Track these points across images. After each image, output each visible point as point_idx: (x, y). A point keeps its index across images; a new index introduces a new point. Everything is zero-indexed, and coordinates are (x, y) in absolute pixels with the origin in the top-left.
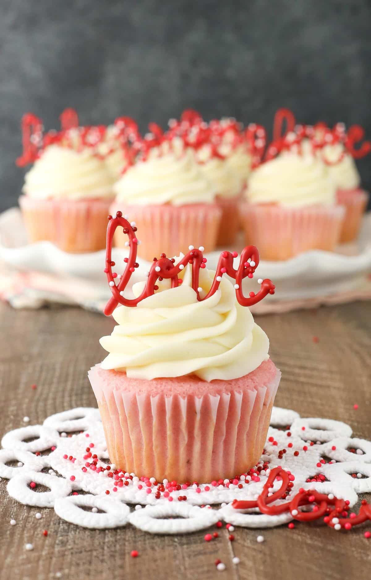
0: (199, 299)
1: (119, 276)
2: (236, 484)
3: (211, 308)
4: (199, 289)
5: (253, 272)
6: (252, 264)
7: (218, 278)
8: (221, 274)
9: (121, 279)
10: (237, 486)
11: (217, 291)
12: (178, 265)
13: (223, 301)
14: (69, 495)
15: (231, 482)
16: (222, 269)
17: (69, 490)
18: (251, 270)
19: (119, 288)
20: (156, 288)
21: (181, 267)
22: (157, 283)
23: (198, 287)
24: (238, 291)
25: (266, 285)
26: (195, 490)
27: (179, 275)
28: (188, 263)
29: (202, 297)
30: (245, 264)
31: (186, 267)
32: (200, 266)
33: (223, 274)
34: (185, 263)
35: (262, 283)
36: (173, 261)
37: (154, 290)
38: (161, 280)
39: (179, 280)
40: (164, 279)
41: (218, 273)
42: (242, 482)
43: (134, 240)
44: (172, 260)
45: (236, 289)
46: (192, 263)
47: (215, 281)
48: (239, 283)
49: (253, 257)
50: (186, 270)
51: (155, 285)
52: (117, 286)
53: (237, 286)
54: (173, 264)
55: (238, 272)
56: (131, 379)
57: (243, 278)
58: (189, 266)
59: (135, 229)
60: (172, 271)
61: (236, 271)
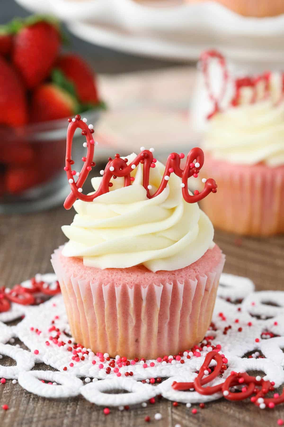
0: (149, 196)
1: (78, 174)
2: (179, 360)
3: (159, 205)
4: (149, 187)
5: (197, 172)
6: (197, 165)
7: (166, 178)
8: (168, 174)
9: (79, 176)
10: (180, 362)
11: (165, 189)
12: (131, 165)
13: (170, 197)
14: (32, 369)
15: (175, 359)
16: (170, 169)
17: (32, 364)
18: (195, 171)
19: (77, 185)
20: (111, 185)
21: (133, 167)
22: (112, 180)
23: (148, 185)
24: (184, 189)
25: (209, 184)
26: (142, 366)
27: (132, 174)
28: (140, 163)
29: (152, 194)
30: (191, 165)
31: (138, 167)
32: (150, 166)
33: (171, 173)
34: (136, 164)
35: (206, 183)
36: (127, 161)
37: (109, 187)
38: (115, 178)
39: (131, 178)
40: (117, 177)
41: (166, 173)
42: (185, 358)
43: (91, 141)
44: (125, 160)
45: (182, 188)
46: (143, 163)
47: (164, 180)
48: (185, 181)
49: (198, 158)
50: (137, 169)
51: (110, 182)
52: (76, 182)
53: (183, 185)
54: (127, 163)
55: (185, 172)
56: (87, 267)
57: (188, 178)
58: (140, 165)
59: (92, 131)
60: (125, 170)
61: (183, 171)
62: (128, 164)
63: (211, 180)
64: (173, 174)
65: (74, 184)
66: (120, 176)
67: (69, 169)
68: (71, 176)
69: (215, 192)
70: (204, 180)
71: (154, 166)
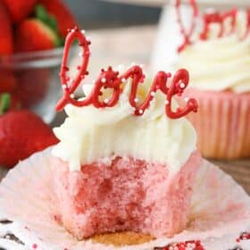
62: (119, 76)
63: (192, 100)
64: (159, 91)
65: (67, 89)
66: (111, 87)
67: (64, 75)
68: (65, 81)
69: (196, 111)
70: (187, 100)
71: (142, 82)
